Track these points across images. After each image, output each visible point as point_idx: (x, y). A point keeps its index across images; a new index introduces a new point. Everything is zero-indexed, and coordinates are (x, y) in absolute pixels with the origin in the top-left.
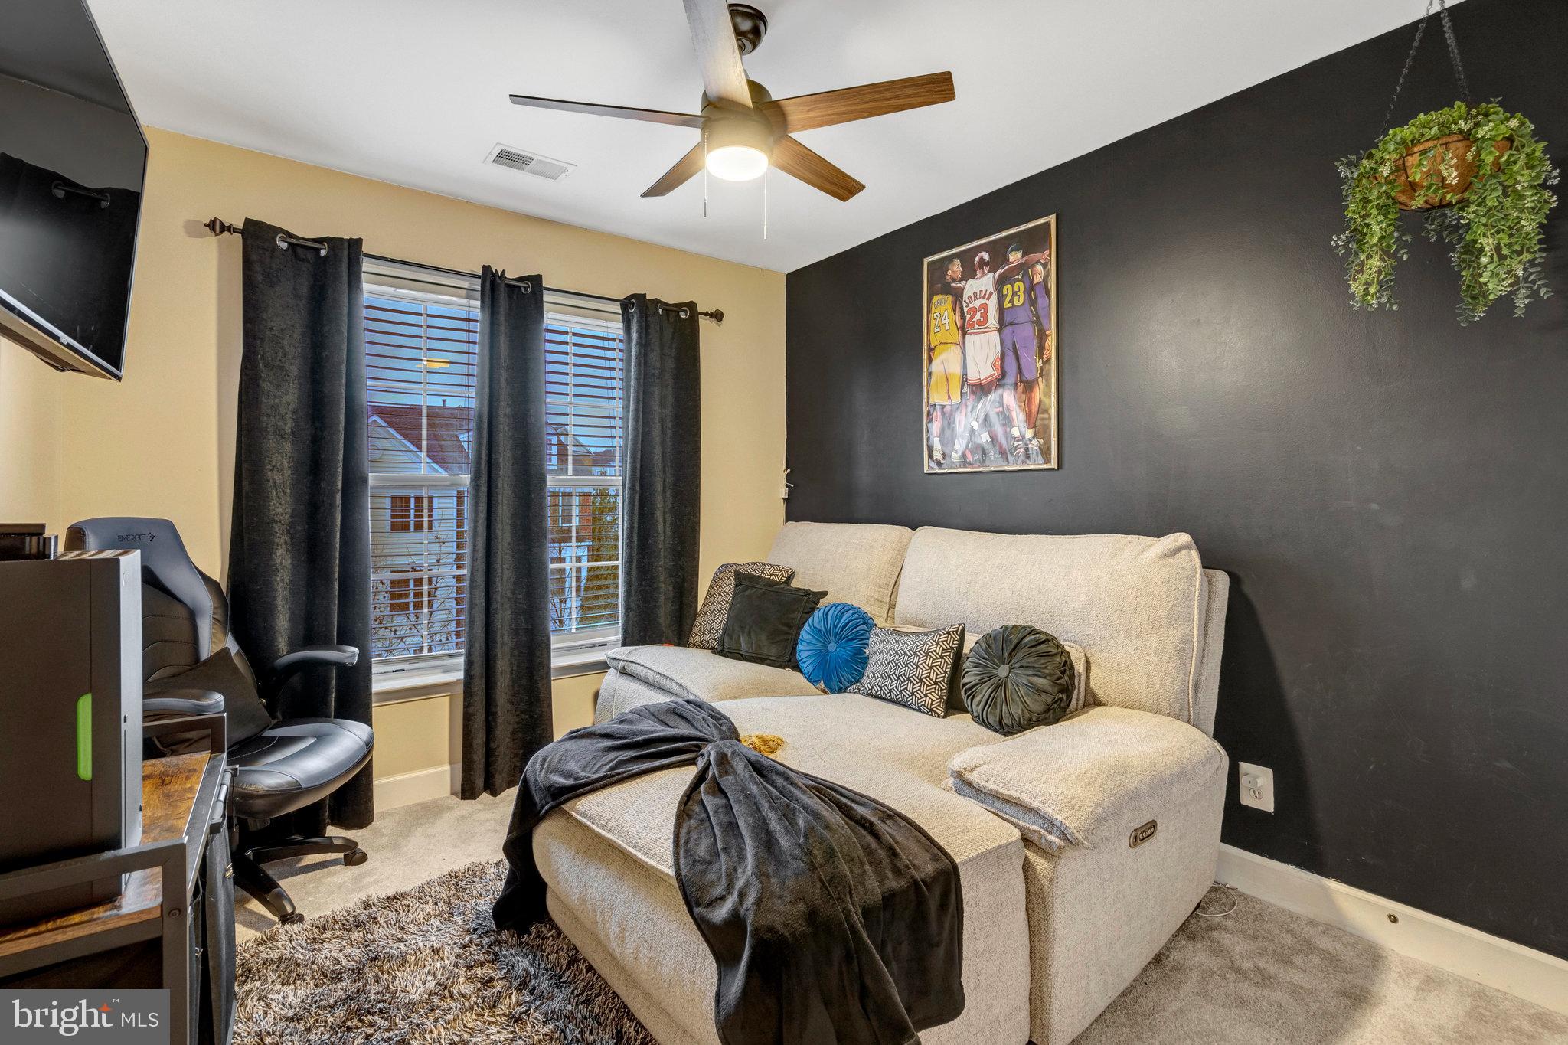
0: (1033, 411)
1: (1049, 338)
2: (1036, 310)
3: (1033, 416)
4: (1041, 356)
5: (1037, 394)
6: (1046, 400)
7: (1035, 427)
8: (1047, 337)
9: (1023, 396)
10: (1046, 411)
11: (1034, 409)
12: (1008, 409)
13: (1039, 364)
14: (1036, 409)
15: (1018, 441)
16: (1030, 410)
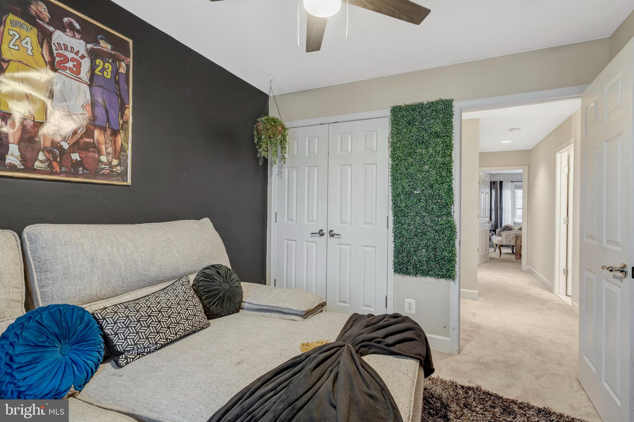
0: (117, 149)
1: (128, 109)
2: (119, 87)
3: (118, 152)
4: (122, 118)
5: (120, 139)
6: (125, 144)
7: (119, 159)
8: (126, 108)
9: (111, 138)
10: (125, 151)
11: (118, 148)
12: (98, 143)
13: (121, 122)
14: (120, 148)
15: (105, 165)
16: (116, 148)
